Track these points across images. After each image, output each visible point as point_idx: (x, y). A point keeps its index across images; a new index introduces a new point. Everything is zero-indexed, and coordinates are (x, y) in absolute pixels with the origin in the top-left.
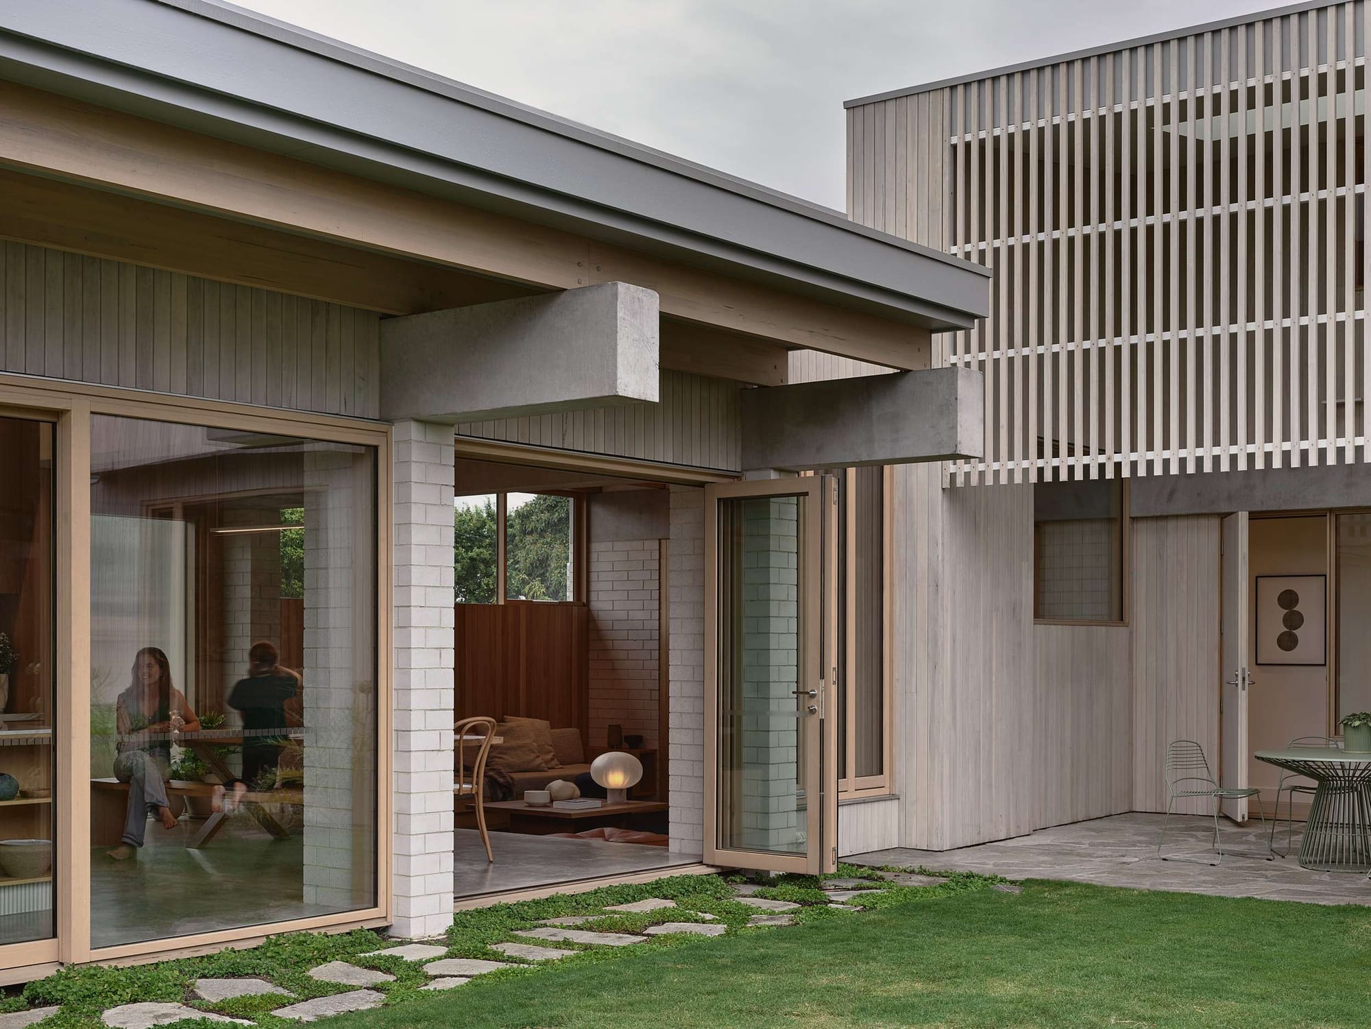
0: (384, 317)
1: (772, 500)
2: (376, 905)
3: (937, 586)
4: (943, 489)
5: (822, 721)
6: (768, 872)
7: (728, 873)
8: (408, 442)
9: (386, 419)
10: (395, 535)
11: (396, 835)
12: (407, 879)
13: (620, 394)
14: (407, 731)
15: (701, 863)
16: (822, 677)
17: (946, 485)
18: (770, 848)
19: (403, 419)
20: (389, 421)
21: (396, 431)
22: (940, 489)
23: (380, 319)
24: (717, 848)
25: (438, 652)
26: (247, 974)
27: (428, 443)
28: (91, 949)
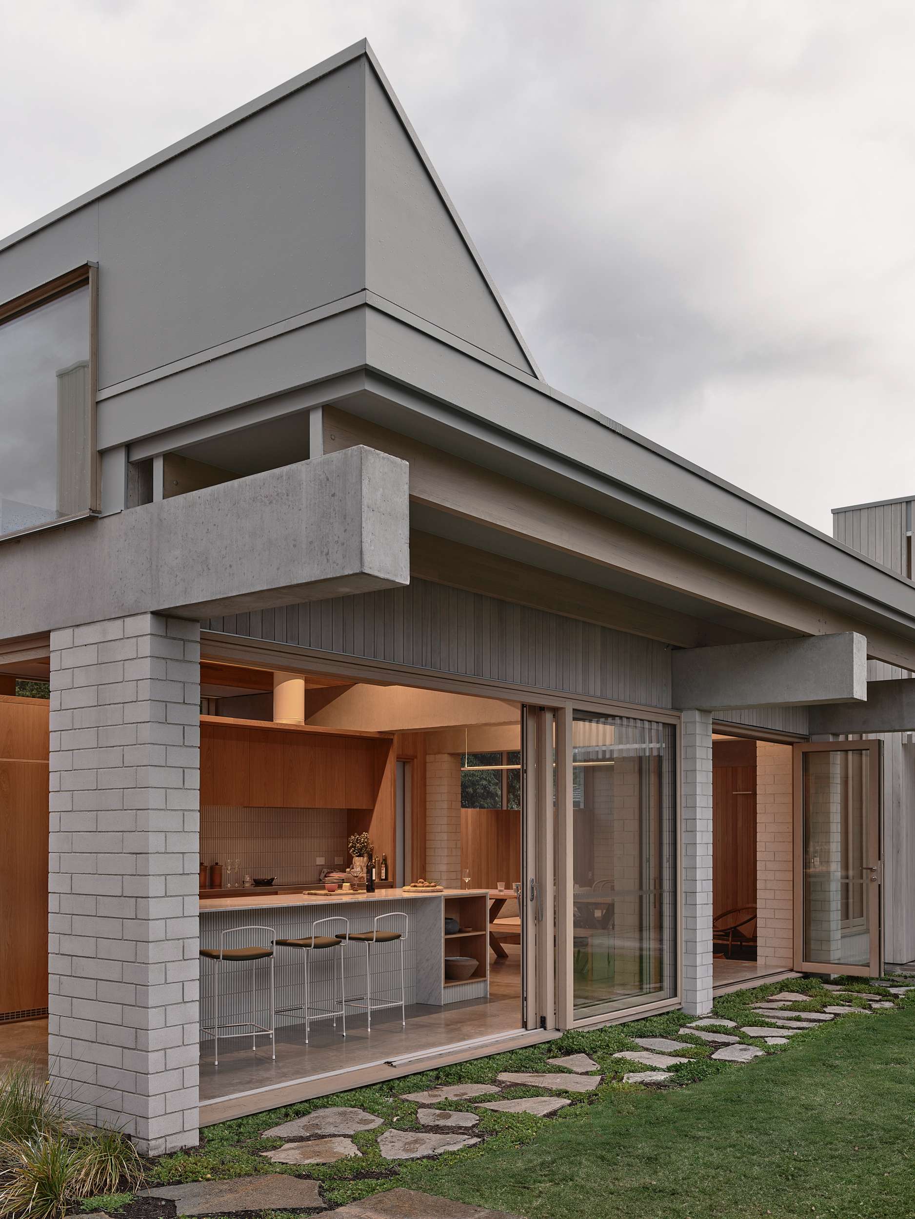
0: (676, 648)
1: (831, 753)
2: (675, 995)
3: (899, 803)
4: (902, 744)
5: (880, 885)
6: (829, 975)
7: (806, 976)
8: (695, 722)
9: (677, 708)
10: (684, 776)
11: (685, 954)
12: (695, 980)
13: (855, 697)
14: (693, 893)
15: (792, 970)
16: (879, 859)
17: (905, 742)
18: (831, 962)
19: (689, 709)
20: (680, 710)
21: (685, 716)
22: (901, 745)
23: (672, 650)
24: (803, 962)
25: (706, 845)
26: (648, 1036)
27: (702, 723)
28: (574, 1020)
